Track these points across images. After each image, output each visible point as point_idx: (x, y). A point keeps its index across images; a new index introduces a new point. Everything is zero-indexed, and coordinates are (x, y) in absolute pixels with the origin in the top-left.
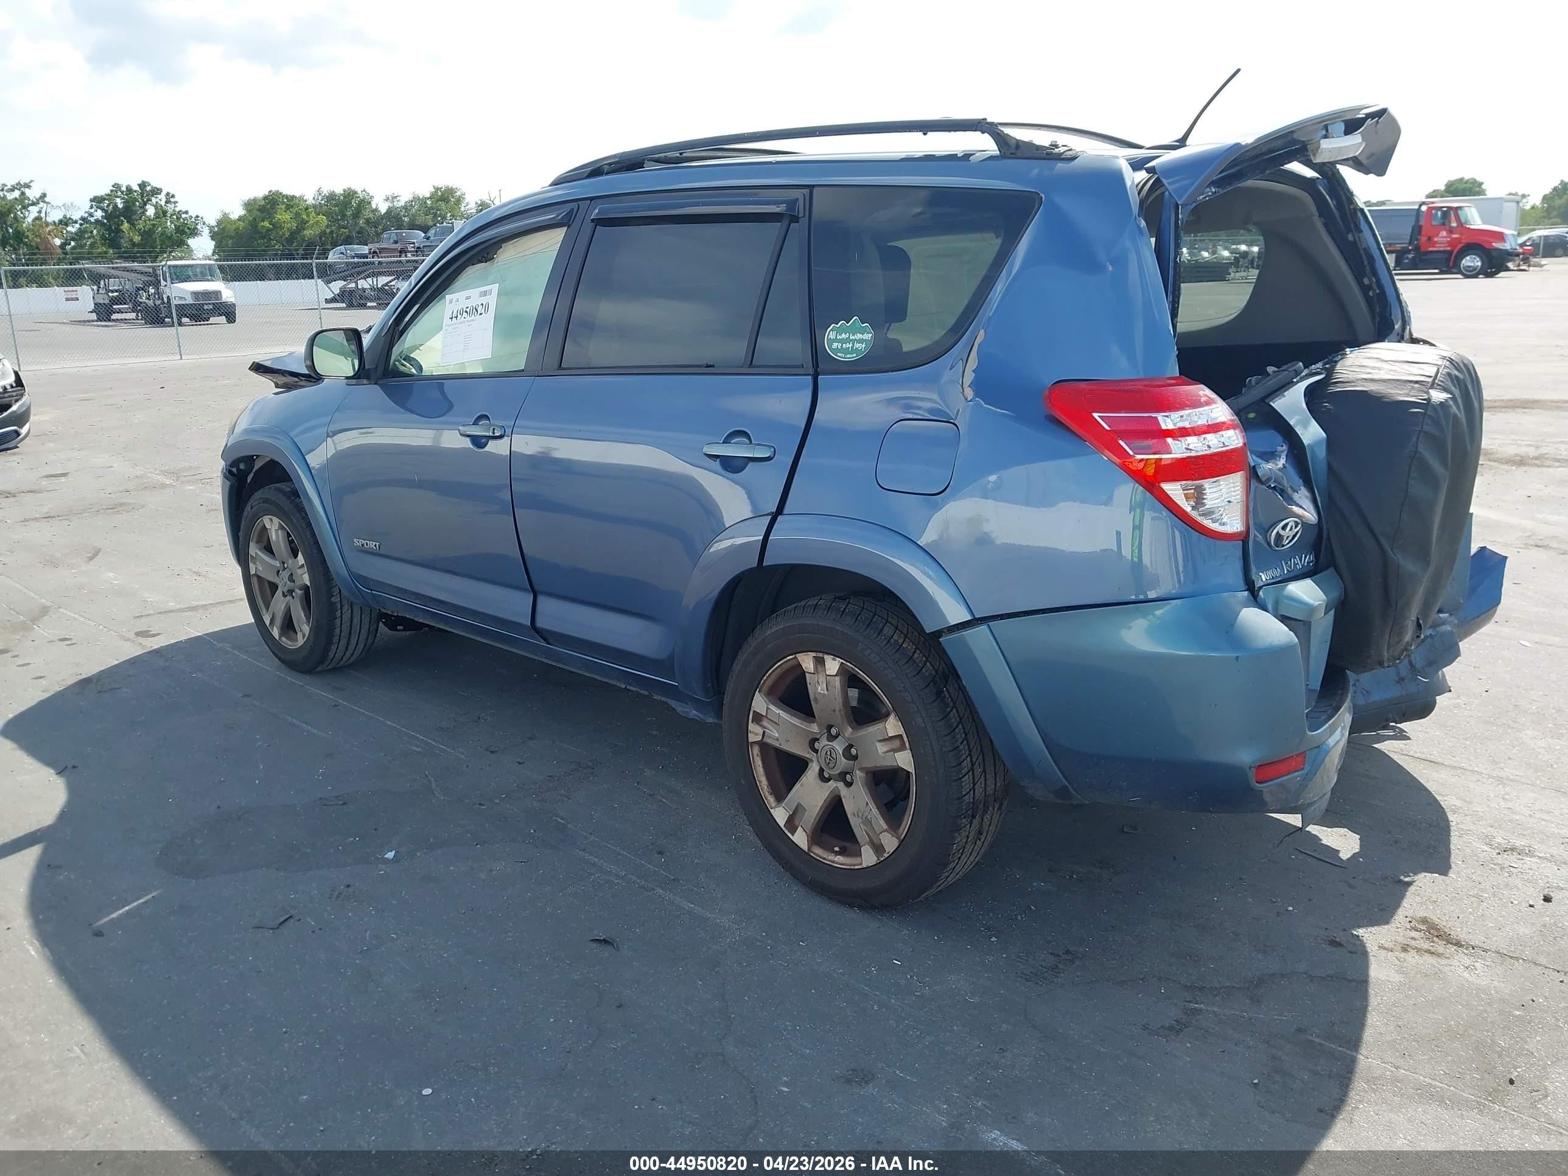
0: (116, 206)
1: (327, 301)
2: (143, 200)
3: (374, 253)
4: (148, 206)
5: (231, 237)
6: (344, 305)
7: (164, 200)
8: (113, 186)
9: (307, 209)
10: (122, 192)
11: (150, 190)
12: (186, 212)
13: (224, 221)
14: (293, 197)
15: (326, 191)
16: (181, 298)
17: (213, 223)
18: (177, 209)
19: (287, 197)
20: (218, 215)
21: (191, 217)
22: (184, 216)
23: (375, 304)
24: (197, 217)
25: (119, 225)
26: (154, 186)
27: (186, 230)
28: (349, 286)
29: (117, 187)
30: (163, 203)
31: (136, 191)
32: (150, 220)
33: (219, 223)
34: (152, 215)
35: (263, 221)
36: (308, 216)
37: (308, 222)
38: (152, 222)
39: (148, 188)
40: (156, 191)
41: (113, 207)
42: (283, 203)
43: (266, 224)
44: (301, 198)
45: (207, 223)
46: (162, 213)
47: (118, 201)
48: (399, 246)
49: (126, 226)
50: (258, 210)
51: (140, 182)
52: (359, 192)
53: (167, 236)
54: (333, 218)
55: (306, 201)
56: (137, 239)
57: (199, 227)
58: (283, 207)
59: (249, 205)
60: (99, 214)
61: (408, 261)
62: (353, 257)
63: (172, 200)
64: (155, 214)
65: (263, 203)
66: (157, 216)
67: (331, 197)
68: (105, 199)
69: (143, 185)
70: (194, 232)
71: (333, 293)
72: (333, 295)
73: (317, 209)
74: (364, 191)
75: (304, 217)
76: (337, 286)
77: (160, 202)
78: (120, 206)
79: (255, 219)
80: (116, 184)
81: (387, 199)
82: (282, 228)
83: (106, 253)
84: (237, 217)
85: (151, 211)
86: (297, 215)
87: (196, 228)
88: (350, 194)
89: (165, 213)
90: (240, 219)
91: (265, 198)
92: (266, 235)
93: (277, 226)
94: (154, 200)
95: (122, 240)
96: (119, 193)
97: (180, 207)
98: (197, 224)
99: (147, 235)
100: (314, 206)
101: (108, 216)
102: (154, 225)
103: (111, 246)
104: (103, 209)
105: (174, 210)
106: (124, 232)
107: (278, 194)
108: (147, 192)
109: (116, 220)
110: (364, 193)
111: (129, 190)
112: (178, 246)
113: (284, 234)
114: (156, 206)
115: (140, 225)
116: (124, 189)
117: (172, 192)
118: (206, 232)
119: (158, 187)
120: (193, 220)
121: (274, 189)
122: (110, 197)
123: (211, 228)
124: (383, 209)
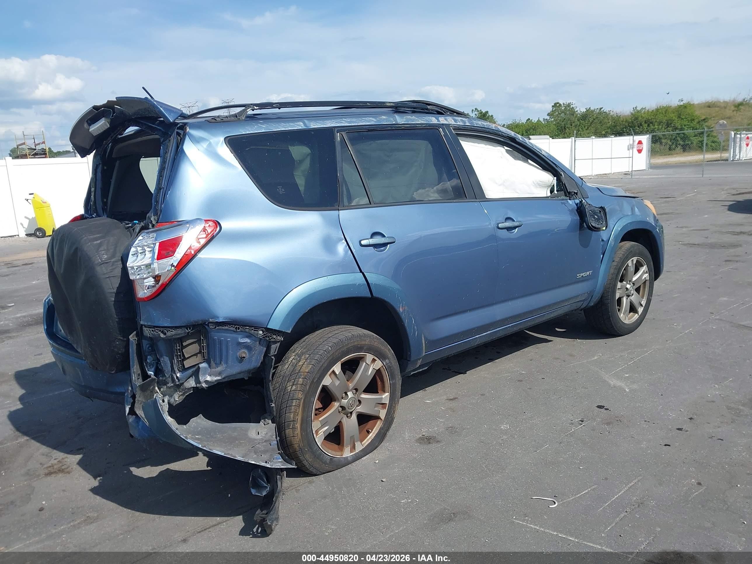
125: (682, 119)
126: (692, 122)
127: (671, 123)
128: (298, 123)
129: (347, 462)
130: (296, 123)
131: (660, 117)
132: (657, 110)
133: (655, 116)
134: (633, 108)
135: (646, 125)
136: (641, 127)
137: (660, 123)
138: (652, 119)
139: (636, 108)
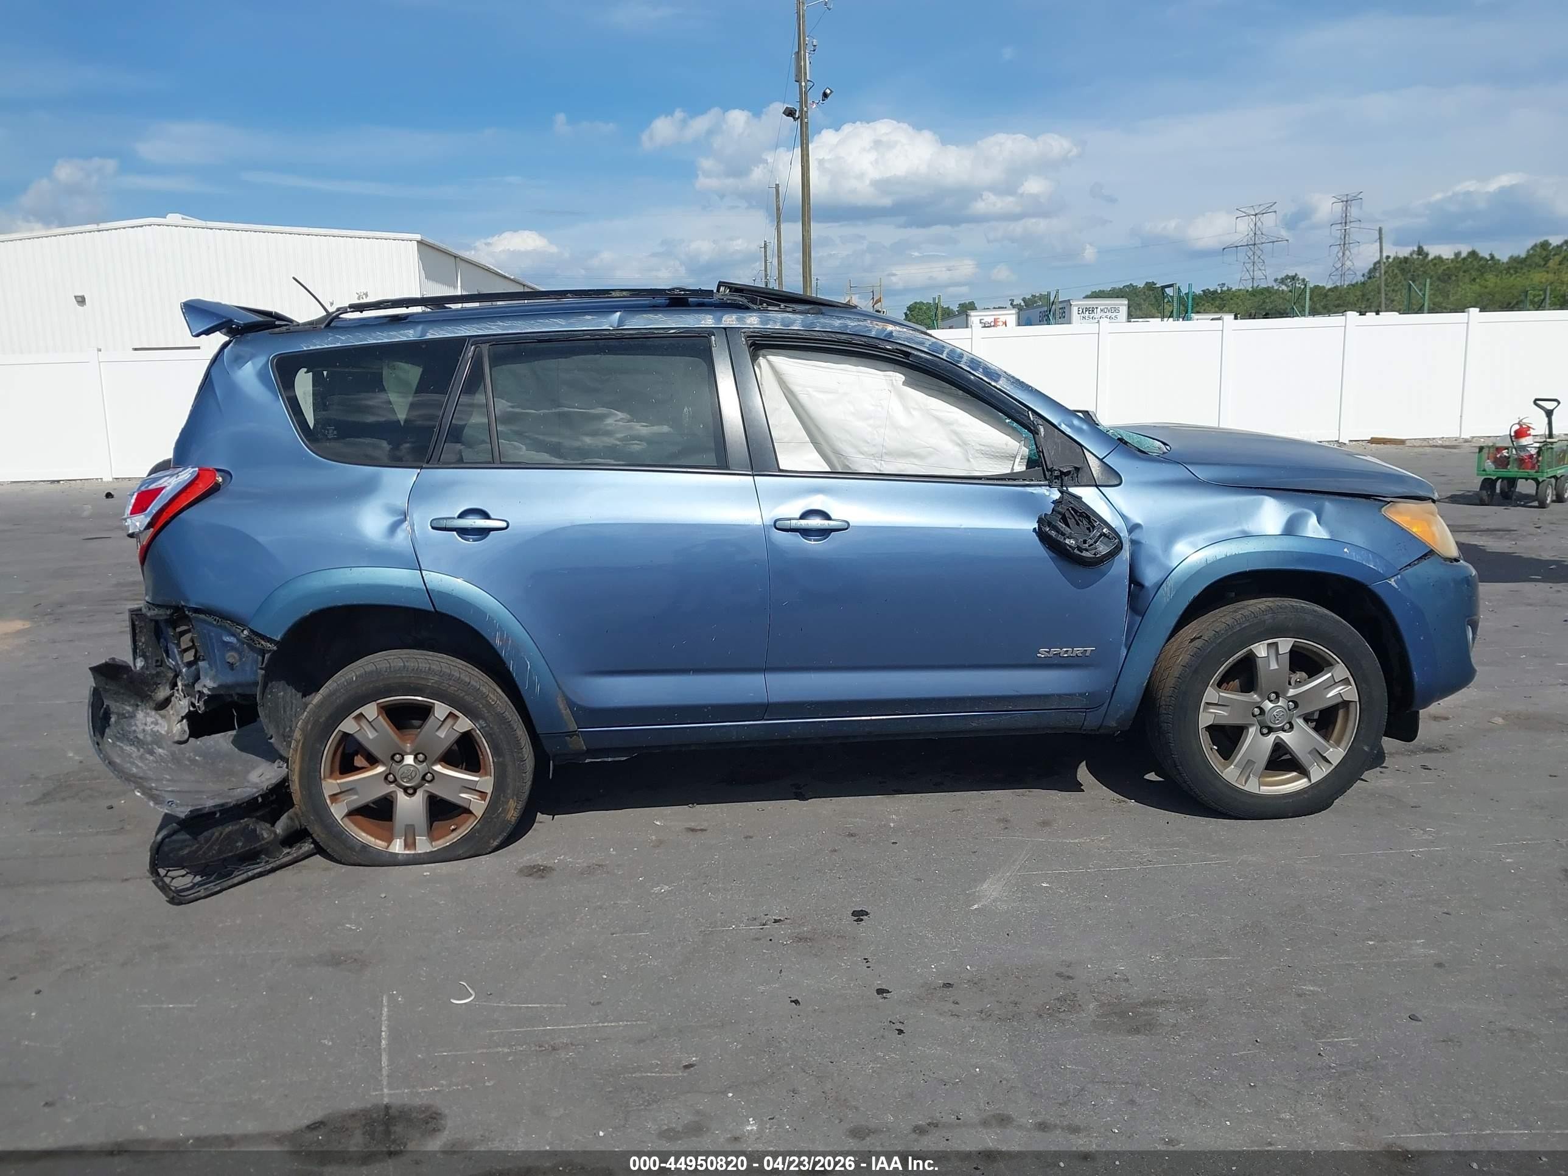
128: (406, 331)
129: (394, 861)
130: (402, 332)
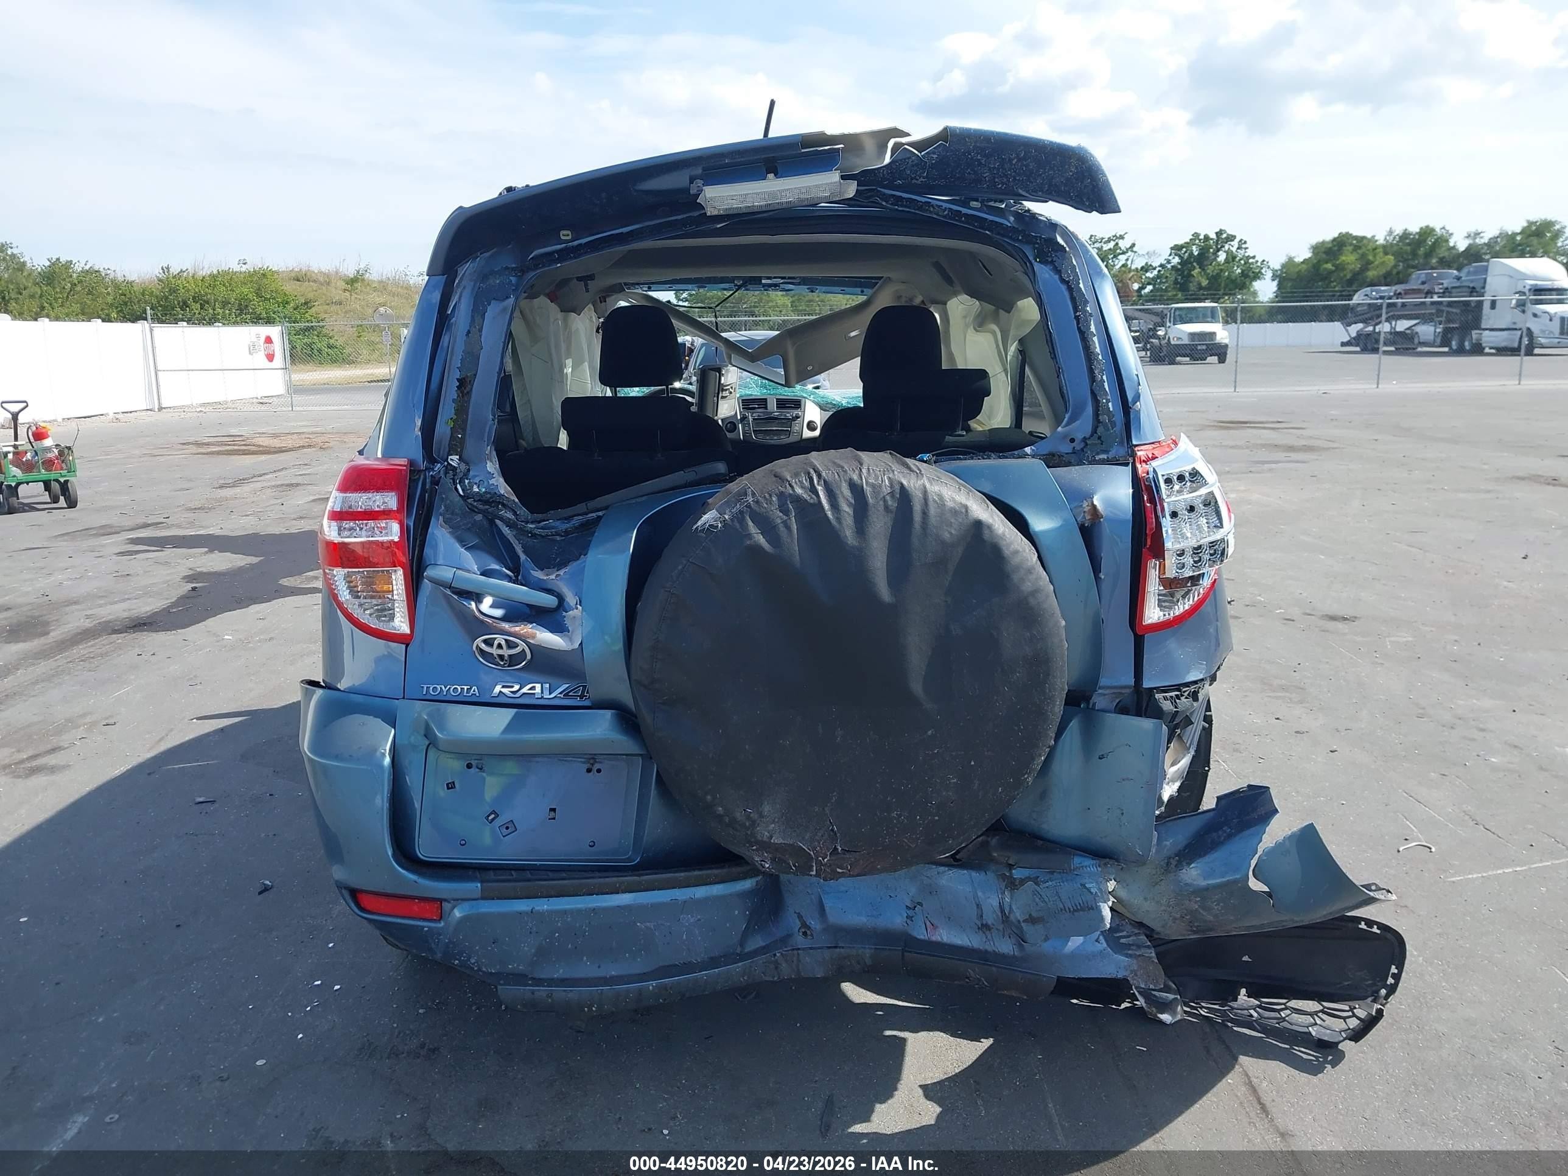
0: (1191, 254)
1: (1343, 344)
2: (1217, 247)
3: (1398, 295)
4: (1220, 253)
5: (1291, 280)
6: (1358, 349)
7: (1236, 246)
8: (1193, 235)
9: (1375, 249)
10: (1200, 240)
11: (1225, 238)
12: (1254, 257)
13: (1290, 263)
14: (1364, 238)
15: (1398, 230)
16: (1179, 339)
17: (1278, 267)
18: (1247, 255)
19: (1356, 238)
20: (1283, 259)
21: (1257, 261)
22: (1251, 261)
23: (1392, 349)
24: (1264, 261)
25: (1190, 271)
26: (1230, 233)
27: (1251, 273)
28: (1367, 329)
29: (1196, 235)
30: (1234, 249)
31: (1212, 239)
32: (1219, 265)
33: (1283, 266)
34: (1223, 261)
35: (1327, 263)
36: (1375, 256)
37: (1372, 262)
38: (1220, 267)
39: (1224, 236)
40: (1231, 238)
41: (1189, 254)
42: (1351, 244)
43: (1329, 266)
44: (1373, 240)
45: (1271, 267)
46: (1231, 258)
47: (1194, 248)
48: (1426, 287)
49: (1196, 272)
50: (1325, 253)
51: (1218, 230)
52: (1438, 230)
53: (1232, 280)
54: (1402, 257)
55: (1376, 241)
56: (1205, 283)
57: (1263, 271)
58: (1350, 248)
59: (1316, 249)
60: (1177, 260)
61: (1433, 303)
62: (1377, 299)
63: (1243, 246)
64: (1225, 260)
65: (1330, 245)
66: (1227, 261)
67: (1405, 235)
68: (1183, 247)
69: (1219, 234)
70: (1257, 276)
71: (1350, 336)
72: (1349, 339)
73: (1386, 249)
74: (1444, 228)
75: (1371, 258)
76: (1354, 329)
77: (1231, 248)
78: (1196, 253)
79: (1319, 261)
80: (1196, 233)
81: (1468, 236)
82: (1343, 269)
83: (1176, 295)
84: (1302, 260)
85: (1222, 257)
86: (1363, 256)
87: (1260, 272)
88: (1426, 232)
89: (1234, 258)
90: (1305, 261)
91: (1335, 240)
92: (1326, 277)
93: (1339, 268)
94: (1227, 247)
95: (1191, 284)
96: (1197, 241)
97: (1250, 253)
98: (1262, 268)
99: (1214, 279)
100: (1384, 247)
101: (1183, 263)
102: (1221, 270)
103: (1180, 290)
104: (1180, 256)
105: (1244, 256)
106: (1194, 276)
107: (1348, 235)
108: (1223, 238)
109: (1190, 266)
110: (1443, 230)
111: (1207, 238)
112: (1240, 289)
113: (1345, 276)
114: (1227, 252)
115: (1210, 270)
116: (1202, 237)
117: (1245, 239)
118: (1269, 274)
119: (1233, 234)
120: (1259, 264)
121: (1344, 231)
122: (1187, 245)
123: (1274, 271)
124: (1462, 246)
125: (266, 299)
126: (285, 307)
127: (247, 306)
131: (222, 292)
132: (213, 277)
133: (213, 289)
134: (162, 269)
135: (198, 306)
136: (188, 309)
137: (225, 304)
138: (206, 294)
139: (168, 268)
